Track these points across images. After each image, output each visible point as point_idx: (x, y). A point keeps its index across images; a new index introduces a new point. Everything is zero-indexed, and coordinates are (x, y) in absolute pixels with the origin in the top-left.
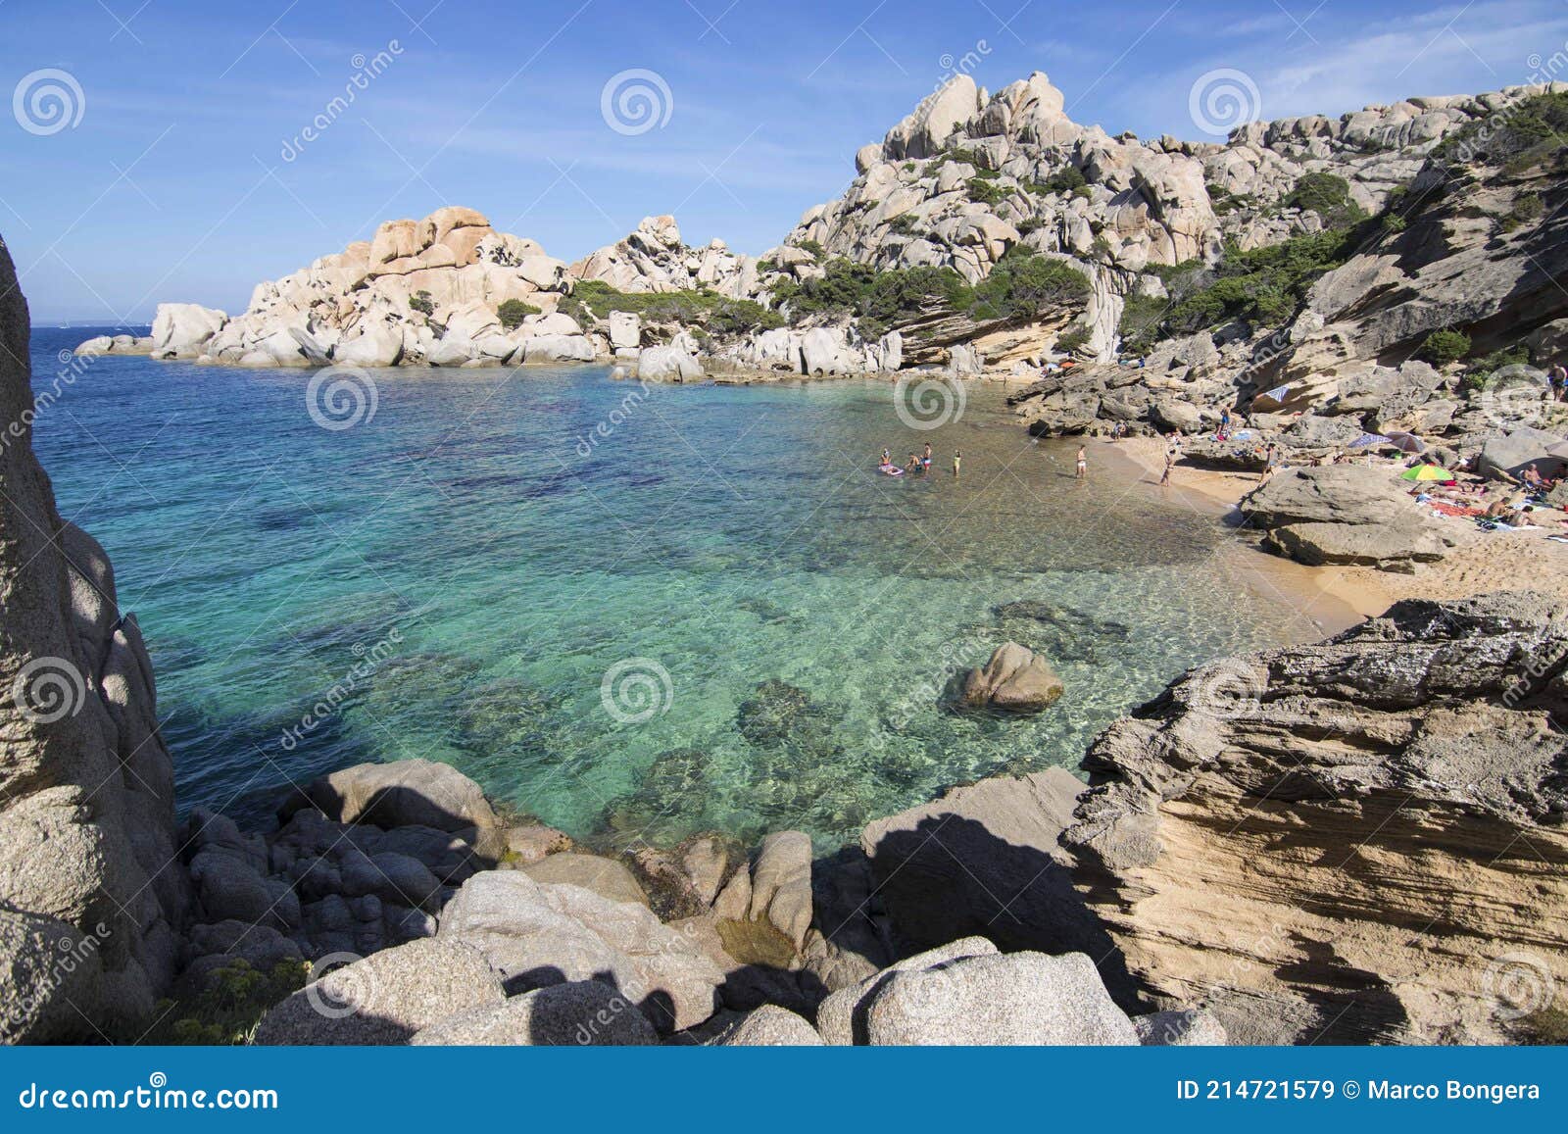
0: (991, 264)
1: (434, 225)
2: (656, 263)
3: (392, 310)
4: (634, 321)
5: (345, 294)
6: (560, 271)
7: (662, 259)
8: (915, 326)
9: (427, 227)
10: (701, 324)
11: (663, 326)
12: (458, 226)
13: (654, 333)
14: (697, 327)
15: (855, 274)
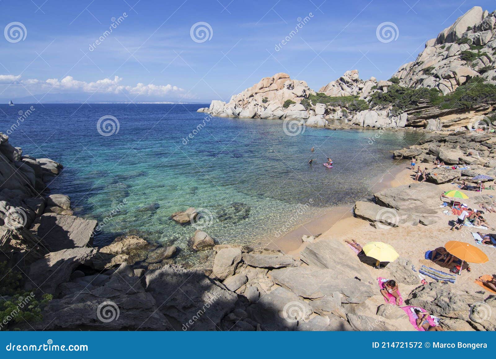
0: (457, 86)
1: (274, 79)
2: (348, 86)
3: (256, 103)
4: (323, 107)
5: (247, 98)
6: (305, 91)
7: (350, 85)
8: (413, 111)
9: (272, 79)
10: (347, 108)
11: (334, 108)
12: (280, 78)
13: (331, 110)
14: (345, 109)
15: (397, 91)
